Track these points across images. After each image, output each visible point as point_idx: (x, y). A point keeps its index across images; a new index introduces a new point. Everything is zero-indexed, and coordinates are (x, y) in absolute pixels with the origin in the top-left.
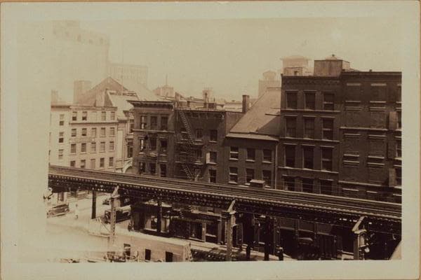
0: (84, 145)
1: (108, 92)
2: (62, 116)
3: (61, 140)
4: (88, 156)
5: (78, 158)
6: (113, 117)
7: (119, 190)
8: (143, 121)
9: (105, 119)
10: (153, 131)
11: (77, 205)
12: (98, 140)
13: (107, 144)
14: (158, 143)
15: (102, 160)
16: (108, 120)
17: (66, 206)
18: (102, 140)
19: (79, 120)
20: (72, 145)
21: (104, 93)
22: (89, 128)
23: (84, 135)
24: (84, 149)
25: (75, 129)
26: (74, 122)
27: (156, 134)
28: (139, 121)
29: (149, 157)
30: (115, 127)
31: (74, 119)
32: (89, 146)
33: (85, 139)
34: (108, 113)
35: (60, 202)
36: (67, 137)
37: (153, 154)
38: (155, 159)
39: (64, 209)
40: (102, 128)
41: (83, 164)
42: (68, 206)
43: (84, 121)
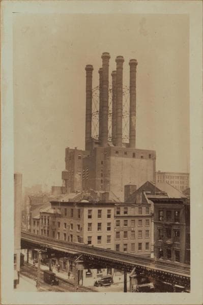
0: (126, 232)
1: (144, 193)
2: (109, 211)
3: (109, 229)
4: (129, 241)
5: (121, 242)
6: (148, 211)
7: (135, 270)
8: (161, 215)
9: (141, 213)
10: (168, 223)
11: (120, 279)
12: (136, 229)
13: (144, 232)
14: (173, 233)
15: (140, 244)
16: (144, 214)
17: (111, 278)
18: (140, 229)
19: (122, 214)
20: (117, 232)
21: (141, 194)
22: (129, 220)
23: (126, 225)
24: (125, 236)
25: (119, 221)
26: (118, 215)
27: (171, 225)
28: (158, 214)
29: (166, 244)
30: (150, 219)
31: (118, 213)
32: (129, 233)
33: (126, 228)
34: (144, 209)
35: (109, 274)
36: (113, 226)
37: (169, 242)
38: (170, 246)
39: (109, 281)
40: (139, 220)
41: (125, 247)
42: (112, 278)
43: (126, 215)
